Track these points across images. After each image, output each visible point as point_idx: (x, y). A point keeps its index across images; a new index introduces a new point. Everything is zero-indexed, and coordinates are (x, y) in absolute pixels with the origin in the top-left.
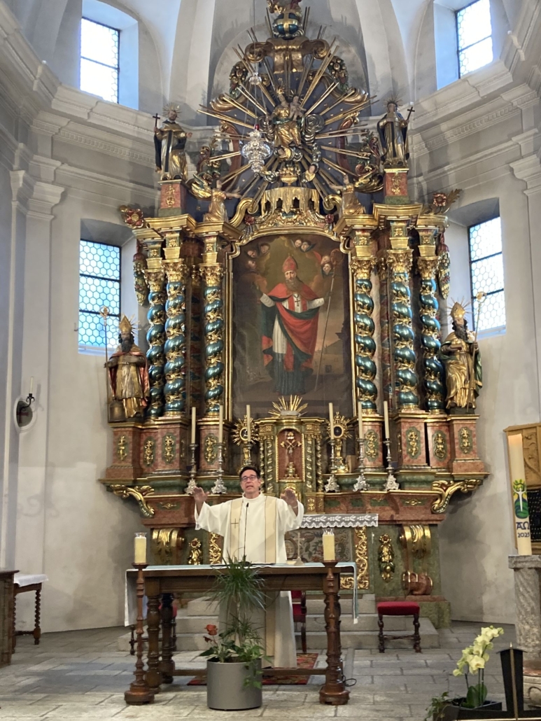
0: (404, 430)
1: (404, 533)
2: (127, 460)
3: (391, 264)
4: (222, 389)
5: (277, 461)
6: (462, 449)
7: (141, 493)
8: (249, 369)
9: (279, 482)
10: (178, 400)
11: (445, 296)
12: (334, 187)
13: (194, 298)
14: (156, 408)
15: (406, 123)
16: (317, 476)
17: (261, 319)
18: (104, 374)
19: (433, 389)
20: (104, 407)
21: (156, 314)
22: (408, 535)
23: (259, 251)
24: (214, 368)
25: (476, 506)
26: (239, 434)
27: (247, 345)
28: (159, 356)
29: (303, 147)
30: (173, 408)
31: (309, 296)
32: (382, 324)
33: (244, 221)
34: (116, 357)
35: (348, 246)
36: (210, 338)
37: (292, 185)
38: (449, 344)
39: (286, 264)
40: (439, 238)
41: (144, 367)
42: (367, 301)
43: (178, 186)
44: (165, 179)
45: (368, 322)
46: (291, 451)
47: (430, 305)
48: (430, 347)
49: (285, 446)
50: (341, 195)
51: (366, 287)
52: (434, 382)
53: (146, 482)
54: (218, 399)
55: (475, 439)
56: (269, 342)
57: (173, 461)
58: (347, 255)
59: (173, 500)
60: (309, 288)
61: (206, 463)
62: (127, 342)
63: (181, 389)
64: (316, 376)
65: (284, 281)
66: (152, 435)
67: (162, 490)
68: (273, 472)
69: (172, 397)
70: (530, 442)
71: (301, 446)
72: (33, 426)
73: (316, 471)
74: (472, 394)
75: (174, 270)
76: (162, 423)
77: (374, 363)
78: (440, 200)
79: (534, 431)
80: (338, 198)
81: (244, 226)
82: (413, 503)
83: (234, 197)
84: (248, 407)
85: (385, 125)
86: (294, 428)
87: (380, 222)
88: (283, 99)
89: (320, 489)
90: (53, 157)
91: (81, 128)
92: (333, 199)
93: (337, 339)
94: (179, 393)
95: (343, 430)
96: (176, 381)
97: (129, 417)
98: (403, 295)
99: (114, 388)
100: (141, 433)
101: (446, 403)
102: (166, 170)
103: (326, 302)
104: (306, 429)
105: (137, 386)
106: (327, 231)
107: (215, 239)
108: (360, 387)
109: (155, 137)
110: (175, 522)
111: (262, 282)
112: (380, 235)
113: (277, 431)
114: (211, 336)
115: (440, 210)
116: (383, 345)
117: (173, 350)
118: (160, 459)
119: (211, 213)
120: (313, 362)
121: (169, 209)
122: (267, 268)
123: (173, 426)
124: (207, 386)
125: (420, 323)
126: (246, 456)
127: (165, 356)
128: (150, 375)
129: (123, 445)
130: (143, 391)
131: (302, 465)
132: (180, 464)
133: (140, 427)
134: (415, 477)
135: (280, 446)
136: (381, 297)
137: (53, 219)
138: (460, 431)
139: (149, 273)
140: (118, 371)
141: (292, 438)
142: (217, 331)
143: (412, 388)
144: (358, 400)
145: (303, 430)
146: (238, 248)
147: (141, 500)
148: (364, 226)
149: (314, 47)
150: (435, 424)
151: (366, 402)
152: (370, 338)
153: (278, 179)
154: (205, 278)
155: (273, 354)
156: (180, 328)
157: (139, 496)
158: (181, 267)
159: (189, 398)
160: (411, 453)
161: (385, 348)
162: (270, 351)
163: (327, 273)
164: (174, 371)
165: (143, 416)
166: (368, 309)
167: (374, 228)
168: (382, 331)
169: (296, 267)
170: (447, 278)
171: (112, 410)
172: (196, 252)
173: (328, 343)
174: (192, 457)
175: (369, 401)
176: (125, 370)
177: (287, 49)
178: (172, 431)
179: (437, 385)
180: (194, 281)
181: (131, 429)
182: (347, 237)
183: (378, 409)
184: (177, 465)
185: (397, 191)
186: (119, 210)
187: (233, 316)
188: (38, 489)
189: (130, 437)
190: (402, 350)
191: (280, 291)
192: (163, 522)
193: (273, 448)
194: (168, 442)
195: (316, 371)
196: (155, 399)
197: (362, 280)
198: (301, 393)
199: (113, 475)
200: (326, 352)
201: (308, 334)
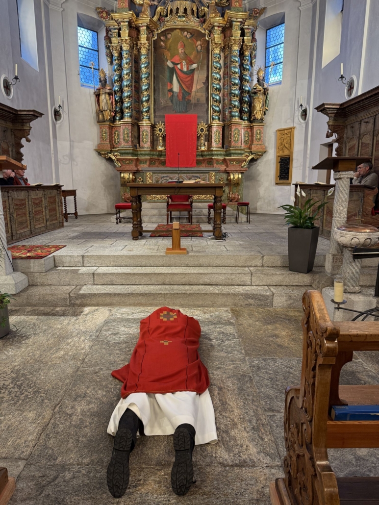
0: (233, 130)
1: (230, 176)
2: (107, 140)
3: (232, 45)
4: (149, 107)
6: (256, 139)
7: (114, 156)
8: (161, 99)
10: (129, 112)
11: (253, 65)
13: (136, 61)
14: (119, 116)
17: (167, 74)
18: (93, 98)
19: (245, 111)
20: (95, 115)
21: (117, 68)
22: (232, 177)
23: (166, 37)
24: (146, 97)
25: (258, 165)
26: (157, 130)
27: (161, 87)
28: (119, 90)
30: (127, 116)
31: (190, 62)
32: (224, 78)
33: (159, 19)
34: (99, 89)
35: (210, 36)
36: (143, 82)
38: (255, 89)
39: (179, 44)
40: (253, 34)
41: (112, 95)
42: (219, 65)
45: (218, 76)
47: (247, 69)
48: (246, 91)
50: (208, 7)
51: (218, 58)
52: (246, 108)
53: (116, 151)
54: (147, 113)
55: (262, 135)
56: (171, 85)
57: (129, 141)
58: (209, 41)
59: (130, 160)
60: (190, 58)
61: (143, 143)
62: (104, 83)
64: (192, 104)
65: (178, 54)
66: (118, 129)
67: (124, 155)
69: (127, 110)
70: (288, 136)
72: (62, 121)
74: (263, 114)
75: (126, 43)
76: (122, 123)
77: (220, 97)
78: (256, 13)
79: (290, 130)
80: (206, 9)
81: (159, 22)
82: (235, 163)
83: (155, 5)
87: (227, 22)
92: (204, 9)
93: (203, 85)
94: (130, 108)
95: (204, 130)
96: (128, 102)
97: (107, 120)
98: (237, 62)
99: (99, 105)
100: (112, 128)
101: (251, 118)
103: (198, 66)
105: (109, 105)
106: (200, 28)
107: (145, 28)
108: (213, 109)
110: (131, 169)
111: (167, 54)
112: (226, 30)
115: (255, 18)
117: (126, 86)
118: (122, 141)
119: (143, 12)
121: (122, 8)
122: (170, 47)
123: (128, 125)
124: (142, 106)
125: (242, 78)
127: (122, 89)
128: (115, 100)
129: (105, 133)
130: (112, 107)
132: (132, 143)
133: (112, 125)
134: (237, 152)
136: (225, 64)
137: (63, 11)
138: (256, 130)
139: (113, 46)
140: (100, 97)
142: (147, 78)
143: (237, 110)
144: (212, 115)
146: (156, 35)
147: (114, 160)
148: (220, 24)
150: (245, 128)
151: (216, 116)
152: (219, 84)
154: (140, 49)
155: (173, 92)
156: (129, 75)
157: (113, 158)
158: (130, 42)
159: (134, 112)
160: (235, 140)
161: (225, 90)
162: (171, 90)
163: (199, 50)
164: (127, 97)
165: (113, 120)
166: (219, 69)
167: (224, 25)
168: (224, 82)
169: (184, 47)
170: (255, 56)
171: (98, 116)
172: (136, 35)
173: (198, 87)
174: (137, 140)
175: (217, 116)
176: (103, 96)
178: (127, 127)
179: (248, 109)
180: (135, 52)
181: (108, 126)
182: (210, 31)
183: (221, 120)
184: (130, 143)
185: (237, 4)
186: (96, 10)
187: (154, 71)
188: (67, 152)
189: (108, 130)
190: (234, 90)
191: (176, 59)
192: (125, 170)
194: (126, 133)
195: (193, 101)
196: (118, 112)
197: (216, 54)
198: (185, 112)
199: (101, 147)
200: (198, 92)
201: (189, 82)
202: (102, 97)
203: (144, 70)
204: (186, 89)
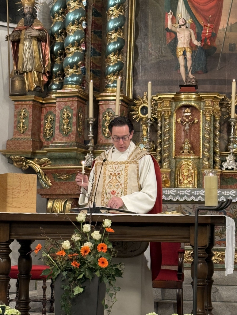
2: (27, 132)
5: (174, 137)
7: (40, 165)
8: (151, 47)
9: (175, 158)
10: (77, 73)
14: (57, 83)
16: (215, 153)
24: (115, 43)
26: (138, 110)
27: (150, 22)
28: (61, 32)
30: (72, 81)
34: (19, 32)
36: (111, 13)
41: (46, 42)
46: (187, 127)
49: (182, 122)
53: (44, 155)
54: (118, 75)
57: (70, 133)
59: (69, 172)
61: (103, 138)
63: (80, 63)
67: (58, 162)
68: (170, 147)
69: (71, 71)
71: (199, 122)
73: (214, 148)
76: (60, 95)
86: (193, 104)
89: (218, 166)
96: (75, 54)
97: (29, 91)
99: (16, 62)
100: (42, 108)
104: (205, 106)
105: (37, 60)
110: (69, 192)
113: (175, 107)
114: (112, 11)
117: (73, 23)
118: (57, 132)
120: (217, 40)
123: (71, 99)
124: (108, 62)
126: (145, 133)
130: (44, 66)
131: (199, 142)
132: (77, 137)
133: (41, 101)
135: (177, 122)
140: (20, 45)
141: (189, 114)
142: (119, 6)
145: (202, 106)
147: (39, 172)
157: (38, 168)
159: (89, 73)
164: (73, 44)
165: (44, 90)
171: (12, 83)
174: (90, 131)
176: (27, 43)
178: (69, 104)
181: (31, 102)
184: (73, 138)
189: (31, 110)
192: (58, 192)
193: (170, 124)
194: (66, 116)
195: (220, 50)
196: (56, 74)
199: (13, 147)
200: (231, 31)
202: (25, 46)
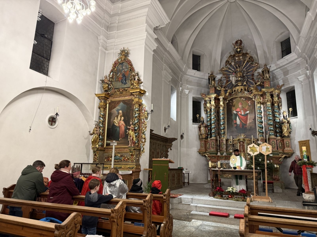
0: (271, 142)
2: (203, 147)
3: (266, 102)
4: (225, 132)
6: (287, 146)
8: (231, 128)
11: (281, 110)
12: (251, 85)
13: (218, 112)
14: (209, 136)
15: (269, 70)
17: (234, 116)
19: (278, 132)
21: (209, 116)
23: (232, 101)
24: (223, 127)
26: (229, 142)
27: (231, 123)
29: (243, 77)
30: (213, 136)
31: (245, 111)
32: (264, 117)
33: (229, 94)
34: (200, 125)
36: (221, 121)
37: (241, 86)
38: (282, 121)
39: (239, 104)
40: (278, 96)
41: (207, 127)
42: (260, 111)
43: (214, 88)
44: (211, 87)
47: (277, 112)
48: (277, 122)
50: (253, 87)
51: (260, 108)
52: (278, 130)
53: (208, 152)
54: (224, 134)
55: (290, 144)
56: (236, 121)
57: (214, 148)
58: (255, 101)
59: (215, 156)
60: (245, 109)
61: (222, 148)
62: (203, 122)
64: (247, 129)
65: (239, 107)
66: (209, 142)
67: (212, 154)
69: (213, 134)
70: (306, 145)
71: (244, 145)
72: (184, 139)
74: (289, 133)
75: (213, 106)
76: (211, 139)
77: (262, 126)
78: (279, 87)
79: (307, 142)
81: (229, 96)
82: (274, 159)
83: (227, 89)
84: (231, 136)
85: (264, 71)
87: (263, 93)
88: (238, 67)
90: (187, 84)
91: (193, 78)
92: (251, 88)
93: (253, 120)
94: (215, 133)
95: (255, 141)
96: (214, 130)
97: (204, 138)
98: (270, 109)
99: (200, 132)
100: (206, 142)
101: (282, 135)
102: (211, 85)
103: (250, 112)
106: (250, 96)
107: (222, 99)
108: (259, 131)
109: (209, 78)
110: (215, 161)
111: (234, 108)
112: (263, 96)
115: (278, 89)
116: (265, 122)
118: (211, 147)
119: (221, 93)
120: (247, 126)
121: (212, 93)
122: (235, 105)
123: (214, 140)
124: (221, 131)
125: (274, 116)
127: (211, 125)
128: (208, 129)
129: (203, 144)
130: (206, 132)
132: (216, 148)
133: (206, 140)
134: (274, 153)
136: (264, 110)
138: (286, 142)
139: (207, 107)
142: (223, 119)
143: (273, 132)
144: (258, 134)
145: (245, 141)
146: (228, 100)
148: (259, 94)
149: (245, 55)
150: (279, 140)
152: (261, 120)
153: (237, 85)
154: (220, 107)
155: (237, 124)
156: (214, 119)
157: (207, 155)
158: (215, 105)
159: (217, 134)
160: (273, 147)
162: (236, 123)
163: (250, 105)
164: (213, 128)
165: (207, 138)
166: (261, 113)
169: (242, 104)
170: (281, 106)
172: (218, 102)
173: (250, 121)
174: (218, 147)
175: (261, 135)
177: (239, 56)
180: (217, 109)
181: (204, 141)
182: (255, 97)
185: (267, 85)
186: (200, 94)
187: (227, 116)
190: (270, 122)
191: (238, 110)
192: (212, 161)
193: (237, 145)
194: (213, 144)
195: (248, 128)
197: (259, 106)
198: (244, 133)
199: (200, 150)
200: (250, 123)
201: (245, 120)
202: (202, 128)
203: (222, 116)
204: (244, 123)
